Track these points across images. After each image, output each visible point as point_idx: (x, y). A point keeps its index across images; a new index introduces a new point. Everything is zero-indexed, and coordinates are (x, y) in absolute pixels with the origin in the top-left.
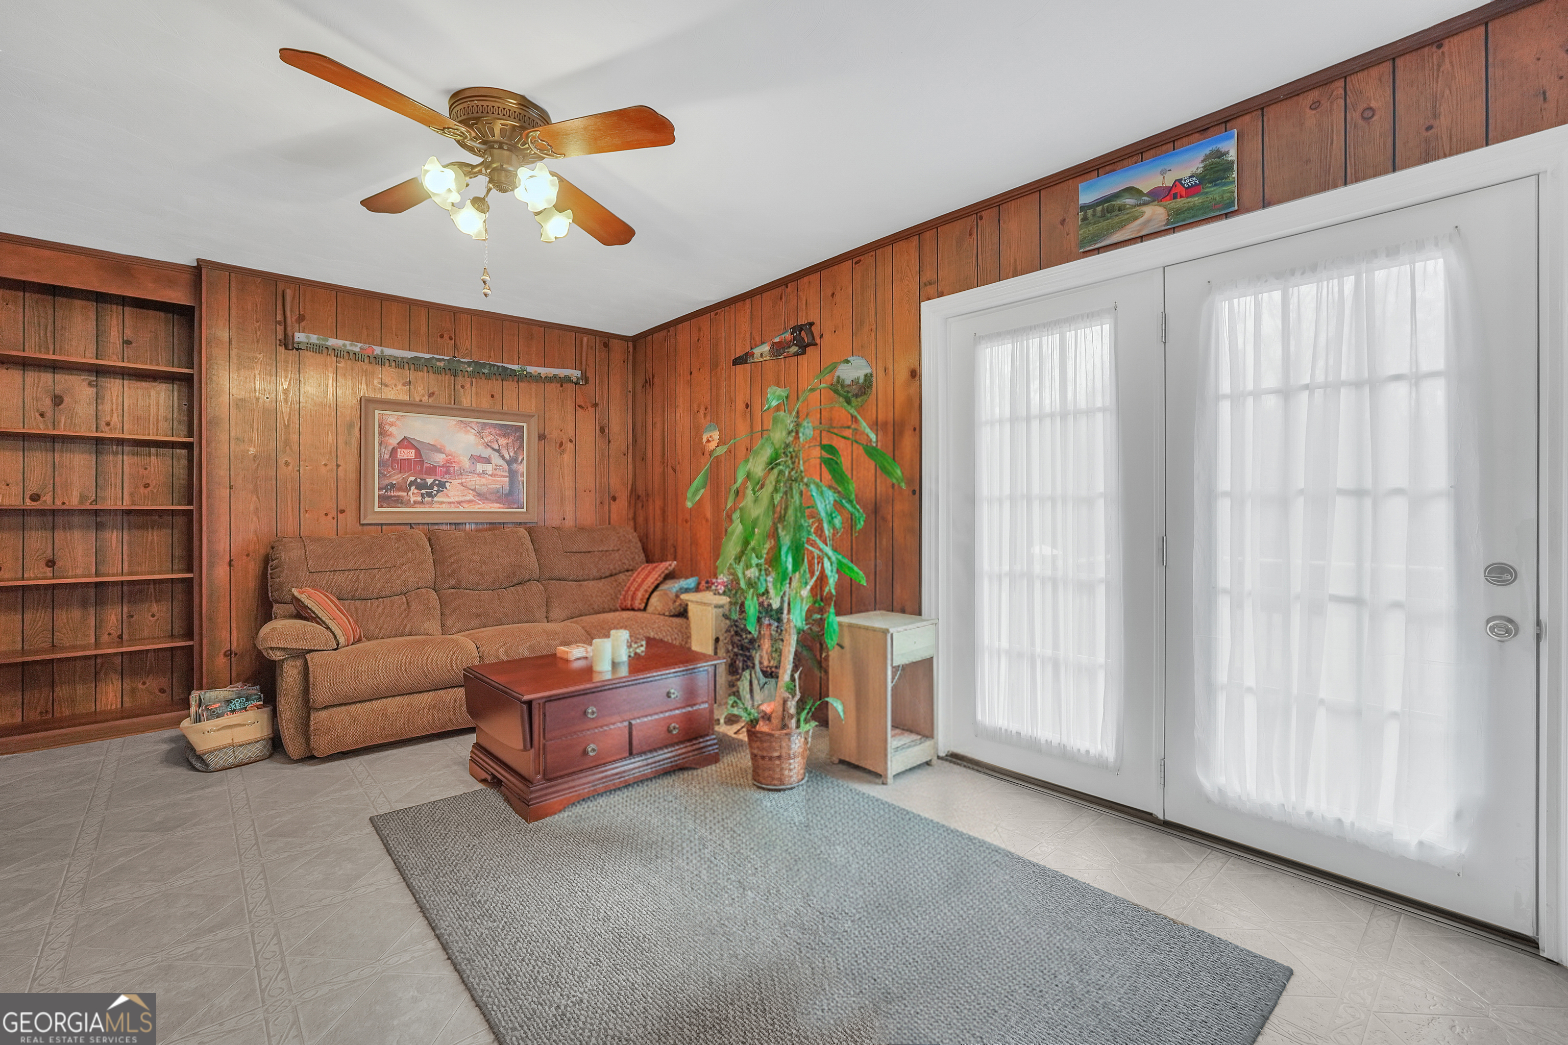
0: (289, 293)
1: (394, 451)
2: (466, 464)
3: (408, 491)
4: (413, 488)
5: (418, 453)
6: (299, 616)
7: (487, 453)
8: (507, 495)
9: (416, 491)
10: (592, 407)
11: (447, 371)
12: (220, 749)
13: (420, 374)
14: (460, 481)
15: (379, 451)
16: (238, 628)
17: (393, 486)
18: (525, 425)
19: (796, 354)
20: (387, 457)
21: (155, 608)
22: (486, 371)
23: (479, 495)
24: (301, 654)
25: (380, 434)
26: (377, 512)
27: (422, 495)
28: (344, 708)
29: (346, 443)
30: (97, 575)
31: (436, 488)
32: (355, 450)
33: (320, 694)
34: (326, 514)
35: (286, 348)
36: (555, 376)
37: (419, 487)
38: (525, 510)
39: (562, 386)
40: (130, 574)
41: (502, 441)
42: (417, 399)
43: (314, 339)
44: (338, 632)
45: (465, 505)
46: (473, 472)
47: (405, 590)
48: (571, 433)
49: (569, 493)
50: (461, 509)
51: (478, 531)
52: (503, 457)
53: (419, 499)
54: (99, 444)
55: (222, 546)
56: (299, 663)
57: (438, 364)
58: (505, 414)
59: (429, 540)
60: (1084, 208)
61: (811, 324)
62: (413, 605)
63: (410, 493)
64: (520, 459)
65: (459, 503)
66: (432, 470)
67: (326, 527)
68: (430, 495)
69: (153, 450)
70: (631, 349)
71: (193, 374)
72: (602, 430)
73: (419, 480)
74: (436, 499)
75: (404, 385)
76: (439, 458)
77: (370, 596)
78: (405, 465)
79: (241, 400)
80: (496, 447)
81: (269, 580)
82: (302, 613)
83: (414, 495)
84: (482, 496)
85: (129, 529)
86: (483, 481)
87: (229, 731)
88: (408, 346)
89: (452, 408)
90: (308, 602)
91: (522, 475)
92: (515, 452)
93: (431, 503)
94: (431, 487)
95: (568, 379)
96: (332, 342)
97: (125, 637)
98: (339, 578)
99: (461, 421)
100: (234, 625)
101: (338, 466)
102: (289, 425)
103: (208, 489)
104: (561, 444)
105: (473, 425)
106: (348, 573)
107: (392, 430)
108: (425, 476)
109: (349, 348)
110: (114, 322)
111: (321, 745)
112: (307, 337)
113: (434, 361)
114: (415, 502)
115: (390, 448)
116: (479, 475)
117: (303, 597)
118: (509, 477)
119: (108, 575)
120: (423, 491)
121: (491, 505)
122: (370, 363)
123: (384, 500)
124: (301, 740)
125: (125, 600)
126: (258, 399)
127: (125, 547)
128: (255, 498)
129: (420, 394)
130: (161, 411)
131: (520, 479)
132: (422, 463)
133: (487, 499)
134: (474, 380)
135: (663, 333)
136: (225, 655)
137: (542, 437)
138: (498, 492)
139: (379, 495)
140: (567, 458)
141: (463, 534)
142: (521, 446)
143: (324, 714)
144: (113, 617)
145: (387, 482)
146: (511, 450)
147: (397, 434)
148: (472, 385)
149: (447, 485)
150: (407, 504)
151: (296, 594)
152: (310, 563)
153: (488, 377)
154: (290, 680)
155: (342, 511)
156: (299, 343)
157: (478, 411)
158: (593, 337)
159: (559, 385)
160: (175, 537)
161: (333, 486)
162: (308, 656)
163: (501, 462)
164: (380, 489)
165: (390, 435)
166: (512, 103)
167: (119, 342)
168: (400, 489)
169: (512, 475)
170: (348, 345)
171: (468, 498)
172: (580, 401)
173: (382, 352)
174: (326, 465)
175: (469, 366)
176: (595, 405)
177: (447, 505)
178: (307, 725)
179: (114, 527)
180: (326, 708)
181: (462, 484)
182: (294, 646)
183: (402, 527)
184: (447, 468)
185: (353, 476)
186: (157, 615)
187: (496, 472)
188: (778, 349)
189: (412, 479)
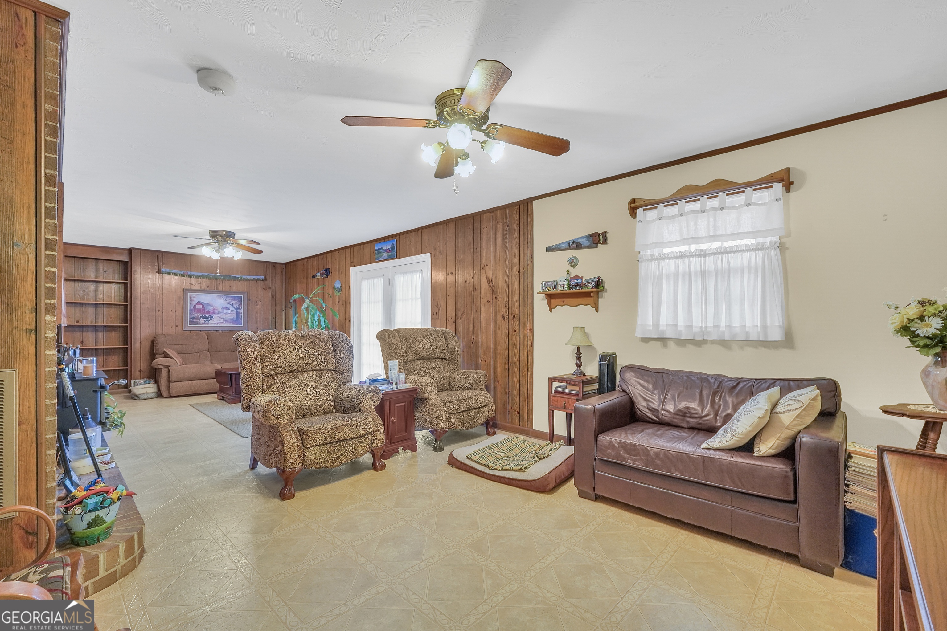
0: (160, 256)
1: (195, 306)
2: (220, 310)
3: (199, 319)
4: (201, 318)
5: (203, 306)
6: (165, 357)
7: (228, 306)
8: (235, 320)
9: (203, 319)
10: (269, 289)
11: (214, 279)
12: (143, 394)
13: (204, 280)
14: (218, 316)
15: (190, 306)
16: (143, 363)
17: (194, 318)
18: (242, 296)
19: (326, 277)
20: (192, 308)
21: (114, 357)
22: (228, 278)
23: (225, 320)
24: (167, 367)
25: (190, 300)
26: (189, 326)
27: (205, 321)
28: (180, 382)
29: (178, 304)
30: (95, 346)
31: (209, 318)
32: (181, 306)
33: (173, 378)
34: (172, 327)
35: (159, 274)
36: (254, 279)
37: (204, 318)
38: (242, 326)
39: (257, 282)
40: (106, 346)
41: (234, 302)
42: (203, 288)
43: (168, 270)
44: (178, 362)
45: (220, 324)
46: (223, 313)
47: (198, 351)
48: (260, 297)
49: (259, 319)
50: (219, 325)
51: (224, 333)
52: (234, 307)
53: (204, 322)
54: (96, 305)
55: (138, 337)
56: (167, 369)
57: (210, 276)
58: (235, 292)
59: (207, 336)
60: (376, 250)
61: (329, 269)
62: (201, 356)
63: (200, 320)
64: (241, 308)
65: (218, 323)
66: (208, 312)
67: (172, 331)
68: (207, 320)
69: (113, 306)
70: (284, 267)
71: (128, 283)
72: (273, 297)
73: (203, 316)
74: (209, 322)
75: (198, 284)
76: (211, 308)
77: (187, 353)
78: (199, 311)
79: (144, 291)
80: (232, 304)
81: (154, 347)
82: (166, 356)
83: (202, 320)
84: (226, 321)
85: (106, 331)
86: (227, 316)
87: (145, 389)
88: (199, 271)
89: (216, 291)
90: (169, 353)
91: (241, 313)
92: (239, 306)
93: (208, 323)
94: (208, 318)
95: (259, 280)
96: (174, 271)
97: (104, 366)
98: (177, 347)
99: (219, 296)
100: (142, 362)
101: (176, 311)
102: (159, 299)
103: (134, 319)
104: (256, 302)
105: (223, 297)
106: (180, 345)
107: (194, 299)
108: (205, 314)
109: (179, 273)
110: (101, 265)
111: (174, 392)
112: (166, 270)
113: (209, 276)
114: (202, 323)
115: (193, 305)
116: (225, 313)
117: (167, 351)
118: (236, 314)
119: (99, 346)
120: (205, 319)
121: (230, 324)
122: (187, 277)
123: (191, 322)
124: (167, 392)
125: (104, 355)
126: (149, 290)
127: (104, 337)
128: (148, 322)
129: (204, 286)
130: (116, 294)
131: (240, 315)
132: (204, 310)
133: (228, 322)
134: (223, 281)
135: (294, 263)
136: (139, 371)
137: (249, 300)
138: (232, 319)
139: (190, 321)
140: (259, 307)
141: (219, 334)
142: (241, 304)
143: (174, 384)
144: (101, 360)
145: (192, 316)
146: (237, 305)
147: (196, 301)
148: (222, 283)
149: (214, 317)
150: (199, 324)
151: (165, 350)
152: (168, 342)
153: (229, 280)
154: (164, 374)
155: (177, 326)
156: (163, 272)
157: (225, 292)
158: (269, 264)
159: (255, 282)
160: (120, 334)
161: (174, 317)
162: (169, 367)
163: (233, 309)
164: (190, 319)
165: (194, 301)
166: (224, 233)
167: (102, 272)
168: (197, 319)
169: (238, 314)
170: (179, 271)
171: (221, 322)
172: (264, 287)
173: (191, 273)
174: (171, 311)
175: (221, 277)
176: (270, 288)
177: (214, 324)
178: (169, 387)
179: (101, 331)
180: (175, 382)
181: (219, 317)
182: (165, 364)
183: (197, 331)
184: (213, 312)
185: (180, 314)
186: (114, 360)
187: (231, 313)
188: (322, 275)
189: (201, 315)
